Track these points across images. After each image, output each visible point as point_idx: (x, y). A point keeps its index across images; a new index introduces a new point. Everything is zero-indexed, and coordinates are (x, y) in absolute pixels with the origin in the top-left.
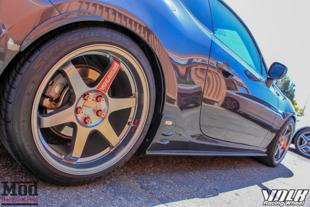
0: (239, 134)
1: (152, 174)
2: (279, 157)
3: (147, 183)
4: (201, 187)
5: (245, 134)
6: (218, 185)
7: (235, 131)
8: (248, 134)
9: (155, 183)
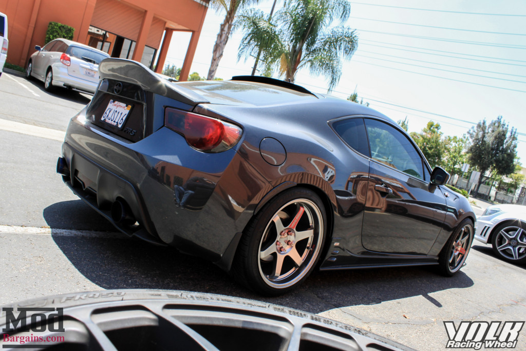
0: (407, 240)
1: (322, 287)
2: (456, 265)
3: (321, 294)
4: (365, 297)
5: (416, 240)
6: (381, 295)
7: (403, 238)
8: (420, 239)
9: (327, 294)
